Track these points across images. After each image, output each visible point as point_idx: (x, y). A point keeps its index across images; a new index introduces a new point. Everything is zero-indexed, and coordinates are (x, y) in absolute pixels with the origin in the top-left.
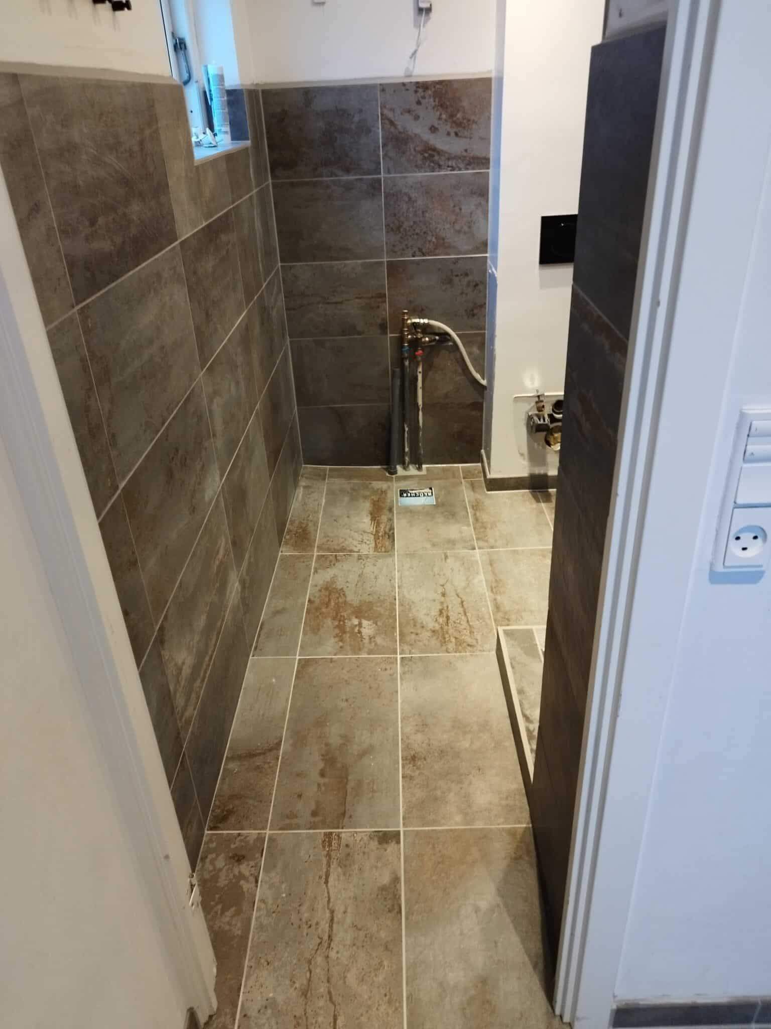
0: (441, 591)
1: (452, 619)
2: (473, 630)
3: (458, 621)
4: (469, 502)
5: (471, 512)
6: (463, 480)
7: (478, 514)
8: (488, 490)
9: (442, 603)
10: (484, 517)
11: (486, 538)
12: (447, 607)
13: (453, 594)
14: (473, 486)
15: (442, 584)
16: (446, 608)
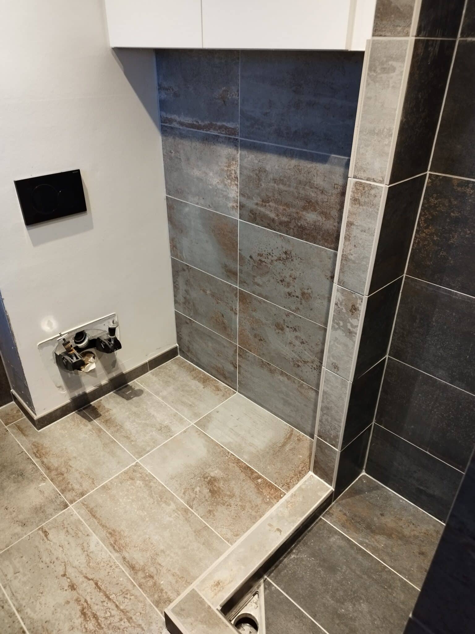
0: (68, 584)
1: (100, 614)
2: (130, 615)
3: (108, 614)
4: (28, 450)
5: (37, 462)
6: (6, 427)
7: (45, 460)
8: (39, 429)
9: (78, 601)
10: (54, 462)
11: (70, 486)
12: (86, 601)
13: (81, 579)
14: (21, 430)
15: (62, 573)
16: (85, 604)
